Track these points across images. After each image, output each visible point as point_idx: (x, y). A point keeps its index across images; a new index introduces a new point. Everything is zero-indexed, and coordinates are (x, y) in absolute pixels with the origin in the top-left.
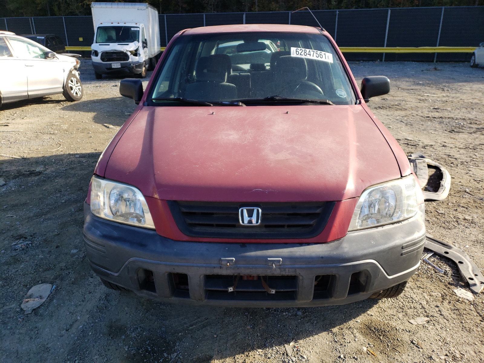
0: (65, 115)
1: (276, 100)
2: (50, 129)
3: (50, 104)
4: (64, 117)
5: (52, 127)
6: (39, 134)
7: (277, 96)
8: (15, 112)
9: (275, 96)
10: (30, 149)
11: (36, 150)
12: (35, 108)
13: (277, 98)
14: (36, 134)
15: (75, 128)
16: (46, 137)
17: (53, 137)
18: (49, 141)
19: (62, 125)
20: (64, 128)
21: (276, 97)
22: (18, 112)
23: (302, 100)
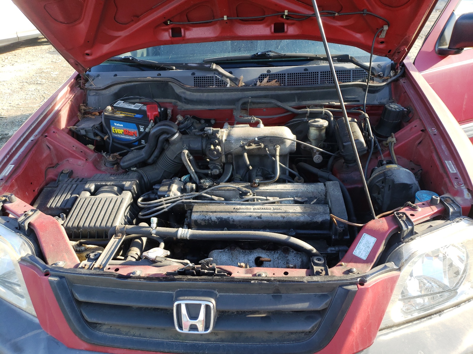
0: (58, 59)
1: (271, 57)
2: (38, 78)
3: (45, 46)
4: (57, 62)
5: (41, 75)
6: (25, 84)
7: (270, 51)
8: (6, 57)
9: (268, 52)
10: (10, 105)
11: (16, 106)
12: (29, 51)
13: (272, 54)
14: (22, 84)
15: (65, 76)
16: (33, 87)
17: (39, 87)
18: (33, 93)
19: (52, 72)
20: (53, 76)
21: (270, 53)
22: (9, 58)
23: (310, 57)
